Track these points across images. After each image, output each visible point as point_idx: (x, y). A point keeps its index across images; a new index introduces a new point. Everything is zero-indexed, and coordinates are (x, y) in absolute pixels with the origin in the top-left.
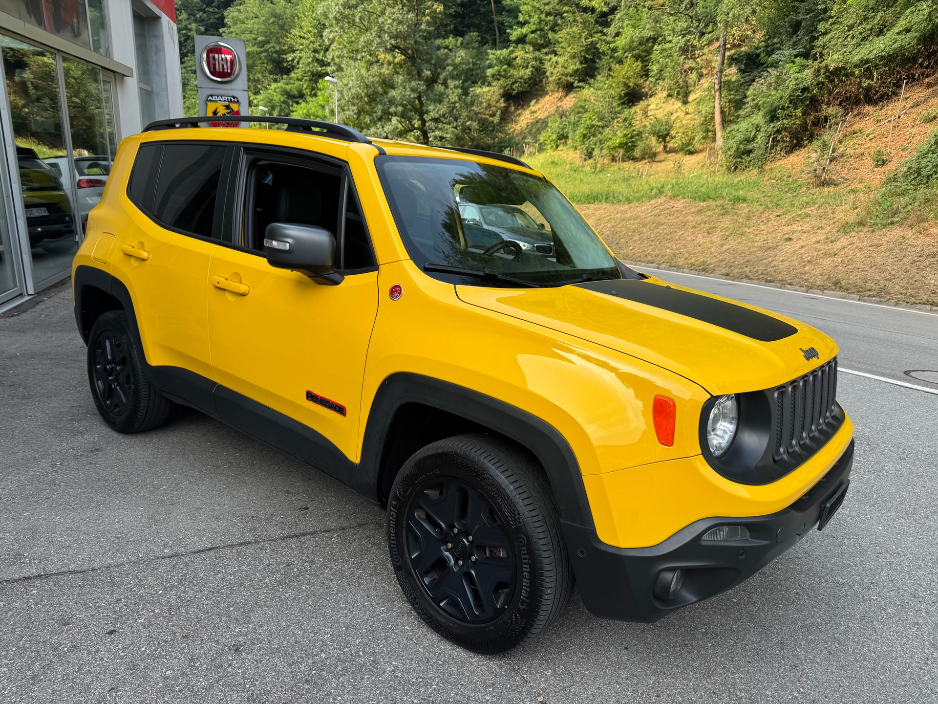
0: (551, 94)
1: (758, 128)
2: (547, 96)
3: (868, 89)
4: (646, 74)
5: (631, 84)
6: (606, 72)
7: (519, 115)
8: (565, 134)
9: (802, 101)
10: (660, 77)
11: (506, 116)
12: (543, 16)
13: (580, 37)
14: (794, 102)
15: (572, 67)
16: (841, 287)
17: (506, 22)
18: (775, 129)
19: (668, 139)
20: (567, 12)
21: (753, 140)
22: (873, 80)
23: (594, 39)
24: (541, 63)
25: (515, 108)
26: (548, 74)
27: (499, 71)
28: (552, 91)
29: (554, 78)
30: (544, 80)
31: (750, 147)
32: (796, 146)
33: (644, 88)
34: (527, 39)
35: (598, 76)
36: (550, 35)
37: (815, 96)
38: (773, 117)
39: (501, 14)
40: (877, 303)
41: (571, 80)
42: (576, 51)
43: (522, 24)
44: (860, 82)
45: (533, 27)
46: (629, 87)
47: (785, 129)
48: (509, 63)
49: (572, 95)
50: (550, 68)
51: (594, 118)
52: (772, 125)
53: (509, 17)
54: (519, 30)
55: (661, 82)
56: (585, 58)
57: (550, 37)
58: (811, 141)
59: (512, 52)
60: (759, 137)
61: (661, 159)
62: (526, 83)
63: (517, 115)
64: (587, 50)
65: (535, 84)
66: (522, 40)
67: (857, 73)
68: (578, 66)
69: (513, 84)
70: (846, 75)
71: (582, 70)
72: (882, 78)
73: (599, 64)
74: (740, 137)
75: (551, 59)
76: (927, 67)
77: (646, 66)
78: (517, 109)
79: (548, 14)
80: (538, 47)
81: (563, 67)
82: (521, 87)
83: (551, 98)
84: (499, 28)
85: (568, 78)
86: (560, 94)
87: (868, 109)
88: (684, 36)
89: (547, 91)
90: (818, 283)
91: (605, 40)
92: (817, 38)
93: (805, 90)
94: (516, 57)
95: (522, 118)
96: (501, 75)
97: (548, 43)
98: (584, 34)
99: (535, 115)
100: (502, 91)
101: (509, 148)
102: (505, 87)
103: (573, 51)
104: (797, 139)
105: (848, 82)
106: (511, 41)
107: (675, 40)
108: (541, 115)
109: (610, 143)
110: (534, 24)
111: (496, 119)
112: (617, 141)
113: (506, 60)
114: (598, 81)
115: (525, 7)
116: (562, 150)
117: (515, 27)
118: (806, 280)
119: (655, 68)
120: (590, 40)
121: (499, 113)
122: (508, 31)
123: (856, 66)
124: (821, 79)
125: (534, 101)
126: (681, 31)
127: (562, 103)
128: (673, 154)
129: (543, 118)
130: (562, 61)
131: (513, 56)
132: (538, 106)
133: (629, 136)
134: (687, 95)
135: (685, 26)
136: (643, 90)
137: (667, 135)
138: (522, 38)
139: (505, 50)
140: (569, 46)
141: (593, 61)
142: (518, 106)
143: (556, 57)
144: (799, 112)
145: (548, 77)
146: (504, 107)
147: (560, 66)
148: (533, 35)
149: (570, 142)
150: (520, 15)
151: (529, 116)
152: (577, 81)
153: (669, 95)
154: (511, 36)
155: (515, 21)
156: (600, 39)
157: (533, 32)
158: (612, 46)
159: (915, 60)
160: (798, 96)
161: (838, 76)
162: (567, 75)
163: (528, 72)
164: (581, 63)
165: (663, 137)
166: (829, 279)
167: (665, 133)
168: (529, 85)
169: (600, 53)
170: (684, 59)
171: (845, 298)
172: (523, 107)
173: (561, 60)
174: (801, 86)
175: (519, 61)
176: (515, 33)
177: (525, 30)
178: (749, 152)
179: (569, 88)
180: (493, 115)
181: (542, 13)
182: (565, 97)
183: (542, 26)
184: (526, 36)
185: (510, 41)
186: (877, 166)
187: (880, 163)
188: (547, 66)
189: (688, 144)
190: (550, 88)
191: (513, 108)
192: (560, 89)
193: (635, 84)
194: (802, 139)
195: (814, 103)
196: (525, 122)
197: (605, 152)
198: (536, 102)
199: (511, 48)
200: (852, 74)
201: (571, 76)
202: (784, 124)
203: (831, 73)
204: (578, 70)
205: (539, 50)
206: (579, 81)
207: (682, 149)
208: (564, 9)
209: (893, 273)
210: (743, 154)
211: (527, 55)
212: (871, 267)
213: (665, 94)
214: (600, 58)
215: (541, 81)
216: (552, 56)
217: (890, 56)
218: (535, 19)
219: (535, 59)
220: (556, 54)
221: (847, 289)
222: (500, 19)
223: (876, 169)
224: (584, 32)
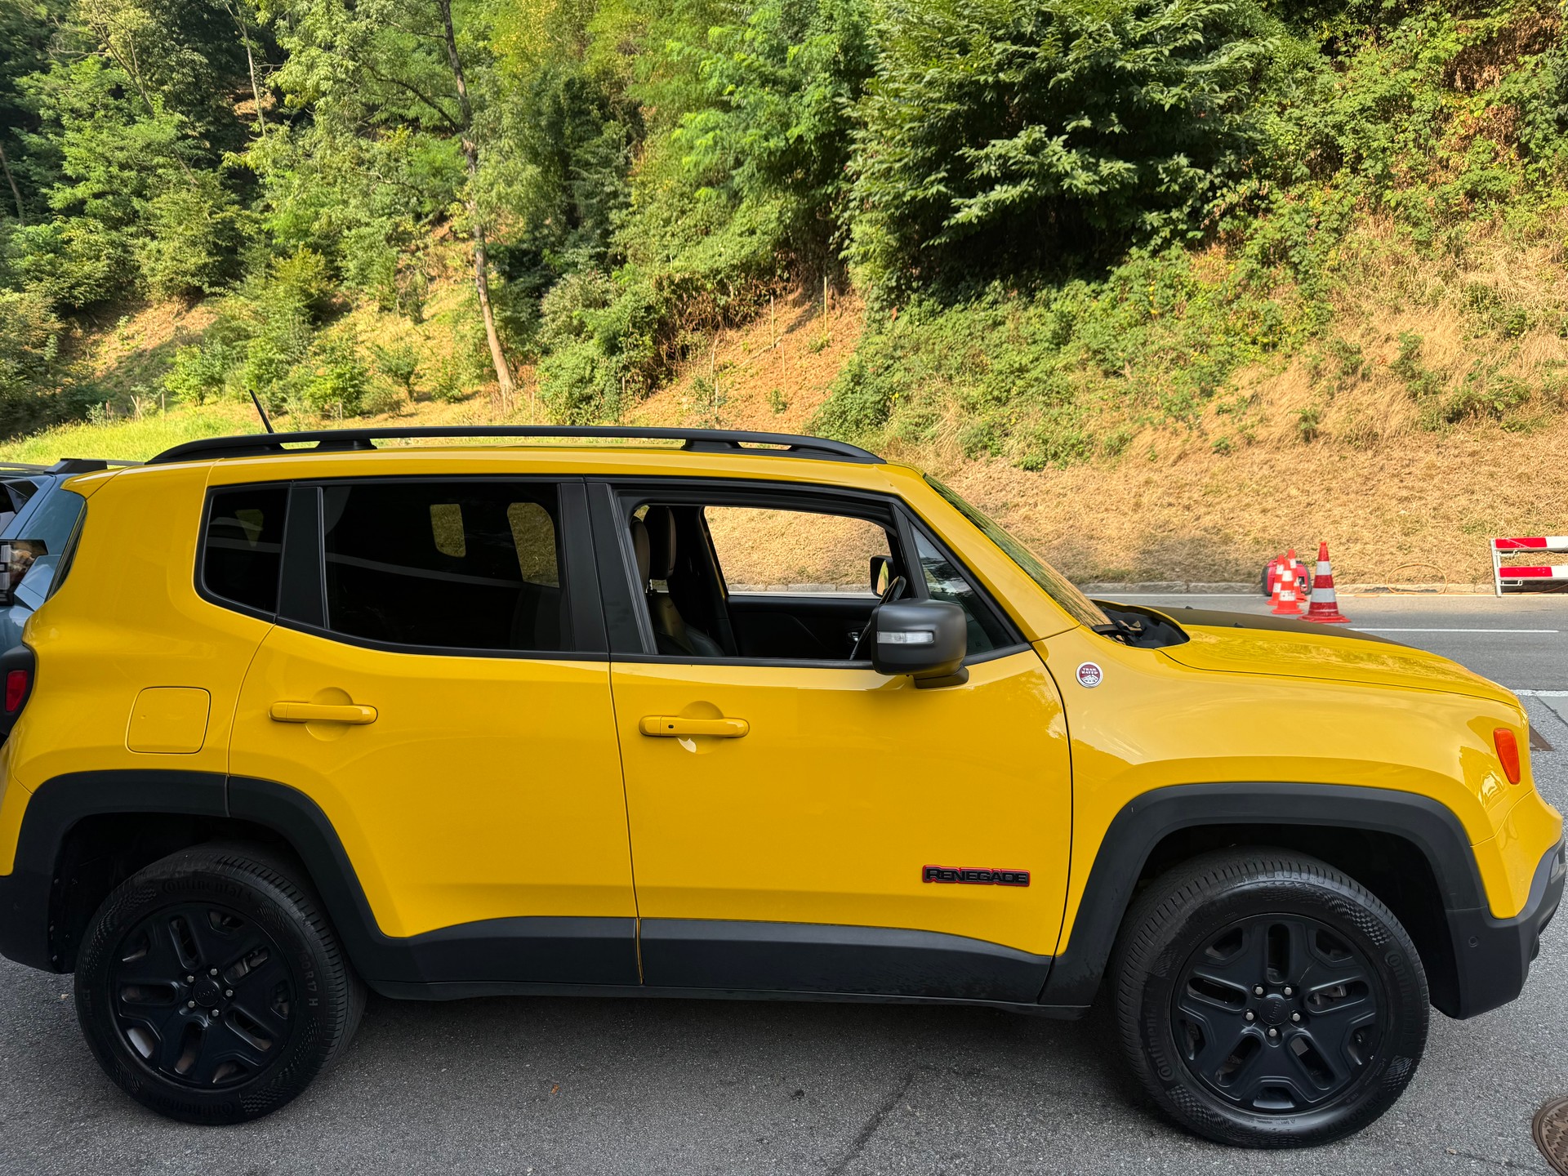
0: (156, 306)
1: (593, 364)
2: (150, 310)
3: (726, 309)
4: (336, 274)
5: (313, 291)
6: (262, 271)
7: (96, 343)
8: (217, 376)
9: (649, 324)
10: (363, 278)
11: (67, 347)
12: (114, 170)
13: (200, 210)
14: (639, 325)
15: (193, 260)
16: (808, 577)
17: (36, 174)
18: (621, 365)
19: (412, 379)
20: (163, 166)
21: (591, 380)
22: (729, 296)
23: (228, 214)
24: (126, 251)
25: (85, 331)
26: (145, 270)
27: (37, 264)
28: (160, 301)
29: (159, 278)
30: (137, 281)
31: (589, 390)
32: (651, 388)
33: (335, 296)
34: (87, 208)
35: (249, 277)
36: (136, 203)
37: (662, 317)
38: (612, 347)
39: (19, 158)
40: (859, 590)
41: (196, 282)
42: (195, 232)
43: (72, 182)
44: (715, 299)
45: (98, 188)
46: (311, 295)
47: (633, 364)
48: (58, 248)
49: (201, 308)
50: (146, 261)
51: (269, 347)
52: (614, 359)
53: (38, 166)
54: (68, 190)
55: (366, 288)
56: (215, 244)
57: (137, 207)
58: (671, 380)
59: (58, 231)
60: (598, 376)
61: (410, 412)
62: (99, 286)
63: (92, 344)
64: (218, 233)
65: (120, 287)
66: (76, 209)
67: (709, 286)
68: (204, 258)
69: (72, 287)
70: (696, 289)
71: (214, 266)
72: (739, 293)
73: (245, 255)
74: (566, 377)
75: (145, 245)
76: (788, 280)
77: (332, 262)
78: (88, 333)
79: (123, 167)
80: (114, 224)
81: (173, 259)
82: (90, 293)
83: (158, 312)
84: (18, 184)
85: (188, 278)
86: (177, 307)
87: (730, 334)
88: (390, 215)
89: (149, 301)
90: (777, 575)
91: (248, 217)
92: (613, 232)
93: (649, 309)
94: (71, 240)
95: (103, 349)
96: (42, 272)
97: (132, 217)
98: (207, 206)
99: (132, 343)
100: (50, 300)
101: (100, 405)
102: (56, 293)
103: (189, 233)
104: (651, 376)
105: (700, 299)
106: (53, 209)
107: (377, 222)
108: (147, 343)
109: (312, 389)
110: (99, 182)
111: (49, 352)
112: (329, 386)
113: (49, 244)
114: (249, 284)
115: (73, 149)
116: (214, 403)
117: (56, 185)
118: (760, 574)
119: (352, 266)
120: (219, 216)
121: (52, 340)
122: (44, 190)
123: (706, 277)
124: (666, 293)
125: (123, 320)
126: (383, 209)
127: (184, 322)
128: (427, 403)
129: (150, 347)
130: (171, 250)
131: (65, 236)
132: (133, 328)
133: (347, 376)
134: (418, 308)
135: (388, 202)
136: (334, 300)
137: (410, 373)
138: (74, 205)
139: (44, 225)
140: (180, 224)
141: (232, 251)
142: (91, 327)
143: (156, 242)
144: (647, 339)
145: (144, 277)
146: (62, 329)
147: (166, 257)
148: (99, 201)
149: (228, 388)
150: (65, 164)
151: (118, 345)
152: (206, 285)
153: (383, 309)
154: (50, 202)
155: (54, 173)
156: (240, 215)
157: (97, 196)
158: (265, 227)
159: (771, 271)
160: (643, 317)
161: (686, 290)
162: (185, 273)
163: (101, 267)
164: (210, 254)
165: (405, 377)
166: (789, 567)
167: (407, 369)
168: (108, 291)
169: (244, 237)
170: (398, 253)
171: (817, 590)
172: (101, 329)
173: (168, 247)
174: (644, 303)
175: (77, 246)
176: (59, 196)
177: (81, 191)
178: (588, 399)
179: (194, 296)
180: (42, 344)
181: (110, 163)
182: (187, 311)
183: (115, 186)
184: (83, 202)
185: (50, 210)
186: (778, 411)
187: (780, 407)
188: (140, 256)
189: (451, 388)
190: (156, 294)
191: (79, 332)
192: (175, 298)
193: (321, 291)
194: (658, 378)
195: (665, 330)
196: (114, 356)
197: (307, 403)
198: (129, 321)
199: (57, 223)
200: (703, 287)
201: (193, 276)
202: (631, 358)
203: (677, 285)
204: (206, 265)
205: (117, 229)
206: (211, 285)
207: (442, 394)
208: (155, 161)
209: (865, 548)
210: (581, 401)
211: (93, 237)
212: (836, 545)
213: (376, 306)
214: (243, 245)
215: (132, 283)
216: (147, 240)
217: (743, 264)
218: (99, 171)
219: (112, 243)
220: (154, 237)
221: (818, 578)
222: (19, 167)
223: (777, 416)
224: (205, 202)
